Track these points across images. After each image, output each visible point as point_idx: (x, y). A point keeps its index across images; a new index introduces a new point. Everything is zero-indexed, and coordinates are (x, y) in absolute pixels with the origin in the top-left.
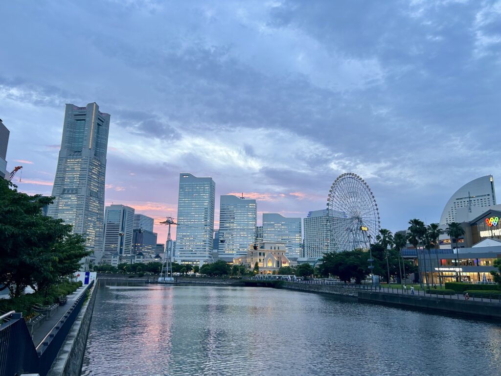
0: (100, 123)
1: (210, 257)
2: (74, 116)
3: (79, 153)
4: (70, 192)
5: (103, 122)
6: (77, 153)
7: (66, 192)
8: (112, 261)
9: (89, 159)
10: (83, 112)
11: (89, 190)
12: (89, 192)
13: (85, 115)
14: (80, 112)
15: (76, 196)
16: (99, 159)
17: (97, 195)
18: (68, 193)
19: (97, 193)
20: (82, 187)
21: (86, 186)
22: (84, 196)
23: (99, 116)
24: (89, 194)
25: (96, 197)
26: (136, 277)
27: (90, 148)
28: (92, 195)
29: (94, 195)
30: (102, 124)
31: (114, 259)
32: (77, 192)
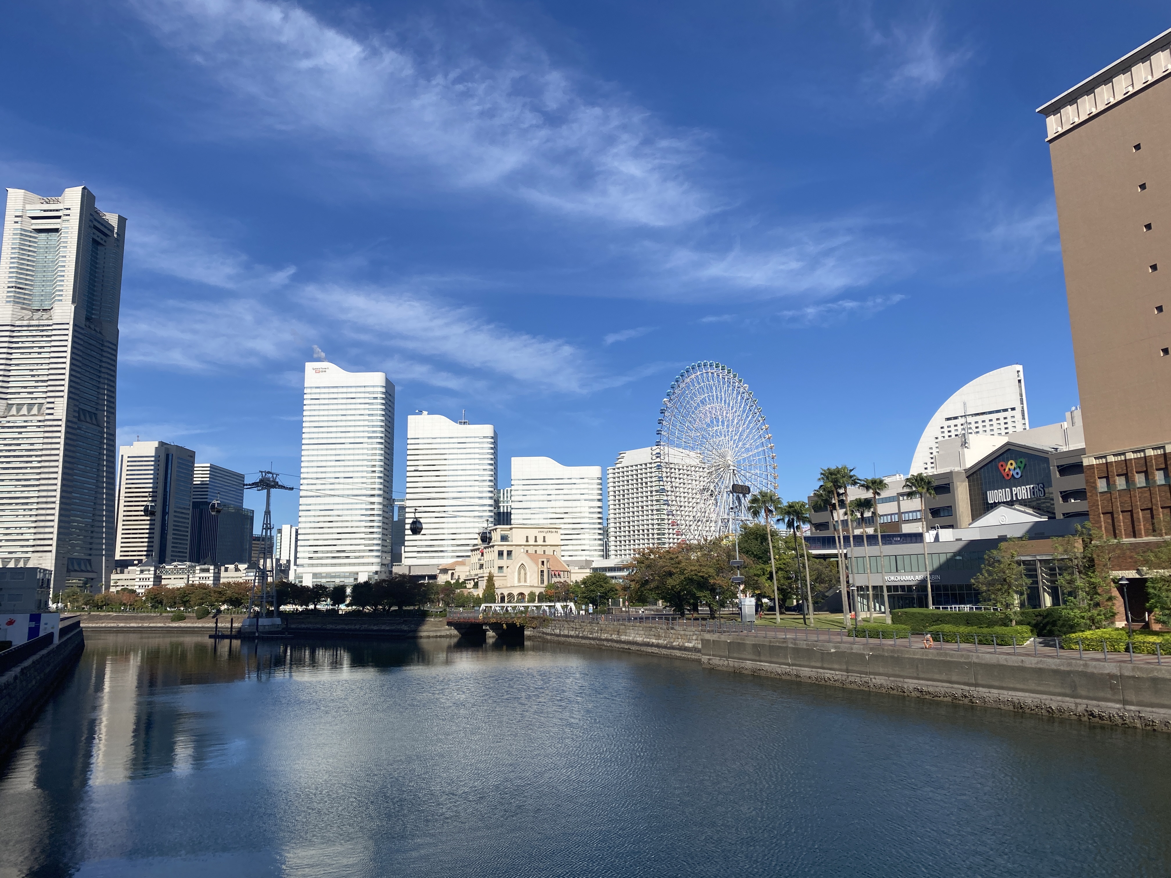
0: (99, 237)
1: (382, 564)
2: (29, 220)
3: (48, 313)
4: (24, 411)
6: (39, 313)
7: (14, 412)
8: (138, 580)
9: (71, 327)
10: (54, 210)
11: (75, 405)
12: (75, 411)
13: (59, 217)
14: (45, 211)
15: (40, 421)
16: (98, 329)
17: (96, 419)
18: (20, 414)
19: (96, 412)
20: (57, 399)
21: (66, 396)
22: (61, 420)
23: (96, 220)
24: (74, 417)
25: (93, 424)
26: (190, 617)
27: (73, 302)
28: (82, 417)
29: (88, 419)
30: (105, 242)
31: (142, 576)
32: (42, 412)
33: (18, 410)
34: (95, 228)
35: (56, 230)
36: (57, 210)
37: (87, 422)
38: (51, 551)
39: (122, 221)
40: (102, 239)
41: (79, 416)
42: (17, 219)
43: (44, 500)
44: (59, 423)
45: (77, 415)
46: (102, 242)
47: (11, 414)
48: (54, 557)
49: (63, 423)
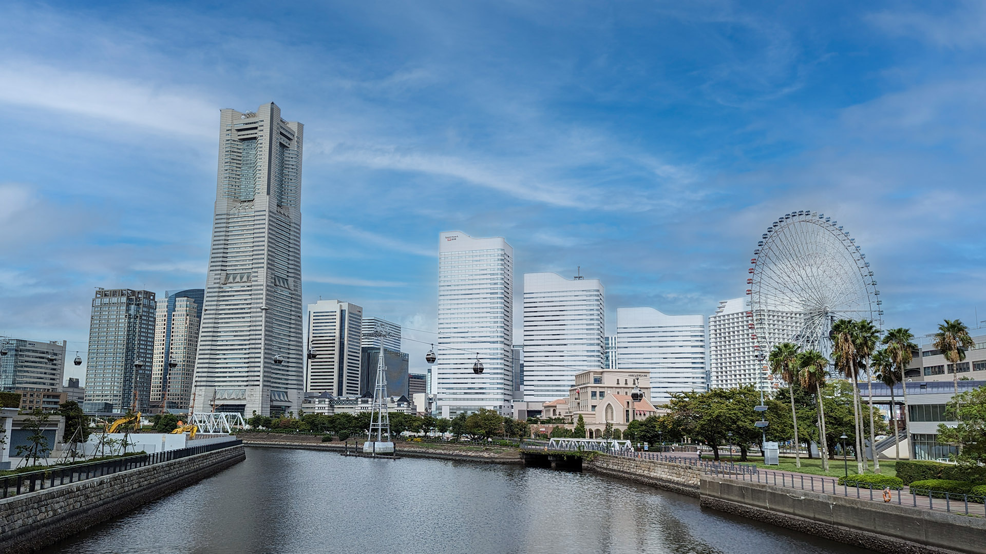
0: (285, 141)
1: (505, 400)
2: (236, 132)
3: (251, 203)
4: (238, 279)
5: (290, 139)
6: (246, 204)
7: (231, 280)
8: (317, 408)
9: (267, 213)
10: (252, 123)
11: (272, 274)
12: (272, 278)
13: (256, 128)
14: (246, 124)
15: (249, 286)
16: (286, 214)
17: (287, 284)
18: (235, 281)
19: (287, 278)
20: (259, 269)
21: (265, 267)
22: (262, 285)
23: (282, 127)
24: (272, 282)
25: (285, 288)
26: (335, 440)
27: (268, 193)
28: (278, 283)
29: (282, 284)
30: (289, 144)
31: (320, 406)
32: (249, 279)
33: (234, 279)
34: (281, 133)
35: (255, 138)
36: (255, 123)
37: (281, 286)
38: (259, 385)
39: (301, 126)
40: (286, 143)
41: (275, 282)
42: (228, 132)
43: (253, 346)
44: (262, 287)
45: (274, 281)
46: (287, 145)
47: (229, 281)
48: (261, 390)
49: (264, 288)
